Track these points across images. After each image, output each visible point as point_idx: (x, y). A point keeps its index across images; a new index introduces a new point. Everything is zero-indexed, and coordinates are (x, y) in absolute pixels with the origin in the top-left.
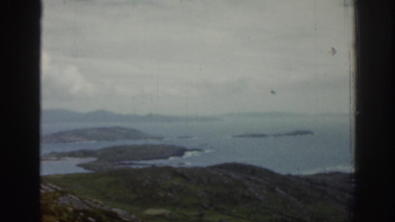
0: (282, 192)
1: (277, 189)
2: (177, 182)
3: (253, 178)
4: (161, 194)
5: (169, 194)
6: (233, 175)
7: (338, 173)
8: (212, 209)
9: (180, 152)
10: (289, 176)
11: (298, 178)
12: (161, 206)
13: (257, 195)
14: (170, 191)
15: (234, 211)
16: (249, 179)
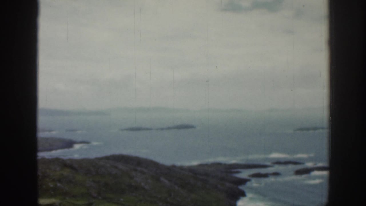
0: (166, 182)
1: (162, 179)
2: (66, 172)
3: (139, 169)
4: (51, 185)
5: (59, 185)
6: (121, 166)
7: (219, 164)
8: (100, 198)
9: (70, 144)
10: (174, 166)
11: (182, 168)
12: (52, 196)
13: (143, 184)
14: (59, 181)
15: (122, 200)
16: (136, 170)
